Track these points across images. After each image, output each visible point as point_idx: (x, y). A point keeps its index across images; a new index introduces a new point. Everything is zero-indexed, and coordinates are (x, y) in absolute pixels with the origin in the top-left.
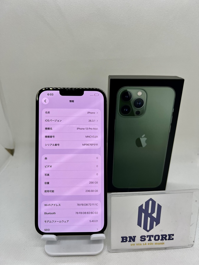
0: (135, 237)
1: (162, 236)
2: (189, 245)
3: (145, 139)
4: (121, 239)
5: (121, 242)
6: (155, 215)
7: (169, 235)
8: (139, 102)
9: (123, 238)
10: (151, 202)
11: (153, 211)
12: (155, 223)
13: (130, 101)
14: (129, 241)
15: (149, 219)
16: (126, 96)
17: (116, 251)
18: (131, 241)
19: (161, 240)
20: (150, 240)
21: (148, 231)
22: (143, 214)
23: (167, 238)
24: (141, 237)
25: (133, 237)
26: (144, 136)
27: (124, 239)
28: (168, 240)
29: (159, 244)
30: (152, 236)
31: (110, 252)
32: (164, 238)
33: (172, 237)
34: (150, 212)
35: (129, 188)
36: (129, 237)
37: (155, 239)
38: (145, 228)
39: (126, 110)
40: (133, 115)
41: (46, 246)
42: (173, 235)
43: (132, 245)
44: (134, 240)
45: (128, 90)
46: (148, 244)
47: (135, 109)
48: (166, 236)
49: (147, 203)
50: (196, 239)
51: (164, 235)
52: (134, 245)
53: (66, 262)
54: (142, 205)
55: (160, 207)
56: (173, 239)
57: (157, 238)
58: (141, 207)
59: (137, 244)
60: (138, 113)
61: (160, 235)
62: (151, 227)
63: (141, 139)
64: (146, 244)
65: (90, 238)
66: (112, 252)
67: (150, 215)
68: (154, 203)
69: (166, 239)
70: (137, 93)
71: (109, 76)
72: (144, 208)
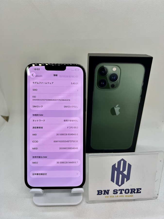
0: (109, 190)
1: (131, 189)
2: (153, 197)
3: (119, 108)
4: (97, 193)
5: (97, 195)
6: (125, 173)
7: (138, 189)
8: (114, 77)
9: (98, 191)
10: (122, 162)
11: (124, 169)
12: (125, 179)
13: (106, 76)
14: (103, 194)
15: (121, 176)
16: (103, 71)
17: (93, 202)
18: (105, 194)
19: (130, 193)
20: (121, 193)
21: (120, 186)
22: (116, 172)
23: (136, 191)
24: (114, 191)
25: (107, 190)
26: (117, 106)
27: (100, 193)
28: (136, 193)
29: (129, 196)
30: (123, 190)
31: (88, 203)
32: (133, 191)
33: (139, 191)
34: (121, 170)
35: (105, 149)
36: (104, 191)
37: (125, 193)
38: (117, 183)
39: (102, 83)
40: (108, 88)
41: (34, 198)
42: (141, 189)
43: (106, 197)
44: (108, 193)
45: (104, 66)
46: (120, 196)
47: (111, 83)
48: (135, 190)
49: (119, 163)
50: (159, 192)
51: (133, 189)
52: (108, 197)
53: (51, 211)
54: (115, 164)
55: (130, 166)
56: (140, 192)
57: (127, 191)
58: (114, 166)
59: (110, 197)
60: (113, 86)
61: (130, 189)
62: (123, 183)
63: (115, 108)
64: (118, 196)
65: (71, 191)
66: (90, 203)
67: (122, 173)
68: (125, 162)
69: (135, 193)
70: (112, 69)
71: (89, 54)
72: (116, 166)
